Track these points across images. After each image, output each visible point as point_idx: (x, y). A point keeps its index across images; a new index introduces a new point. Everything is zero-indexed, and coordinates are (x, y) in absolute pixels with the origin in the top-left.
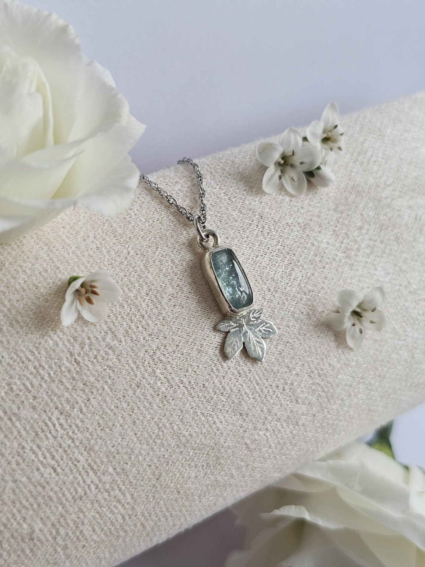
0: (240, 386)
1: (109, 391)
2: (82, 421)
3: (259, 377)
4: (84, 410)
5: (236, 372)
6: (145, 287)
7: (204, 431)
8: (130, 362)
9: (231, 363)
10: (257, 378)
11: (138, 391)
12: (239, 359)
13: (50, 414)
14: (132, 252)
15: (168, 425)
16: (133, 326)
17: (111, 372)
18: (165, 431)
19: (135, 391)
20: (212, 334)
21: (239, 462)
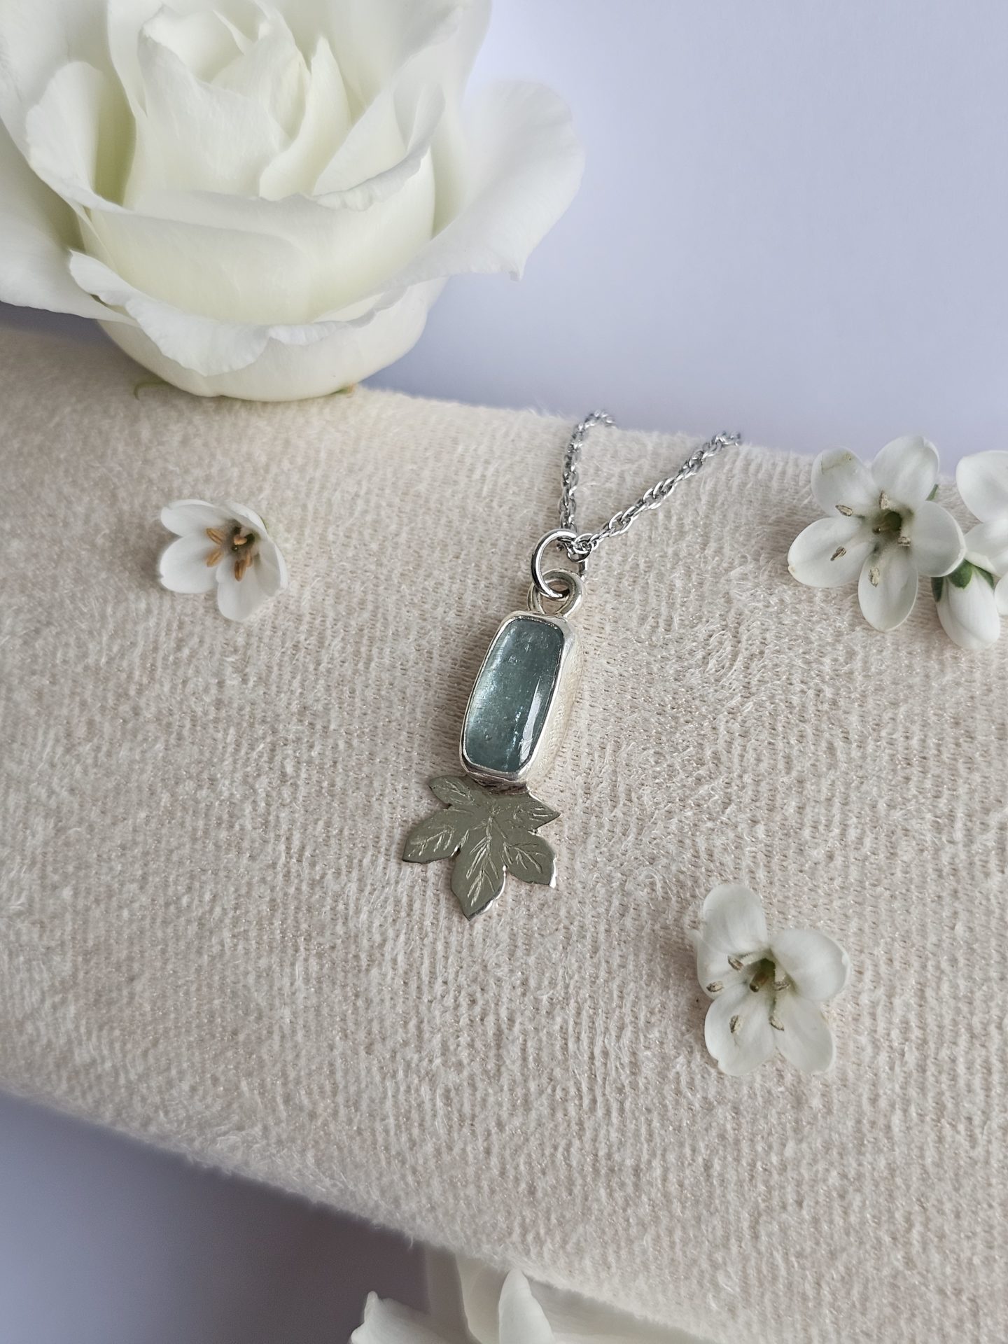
0: (391, 933)
1: (161, 755)
2: (85, 772)
3: (446, 948)
4: (101, 755)
5: (405, 900)
6: (366, 615)
7: (263, 963)
8: (232, 731)
9: (408, 872)
10: (440, 946)
11: (204, 792)
12: (432, 879)
13: (52, 722)
14: (403, 537)
15: (207, 897)
16: (287, 670)
17: (188, 724)
18: (196, 902)
19: (200, 787)
20: (415, 790)
21: (303, 1092)
